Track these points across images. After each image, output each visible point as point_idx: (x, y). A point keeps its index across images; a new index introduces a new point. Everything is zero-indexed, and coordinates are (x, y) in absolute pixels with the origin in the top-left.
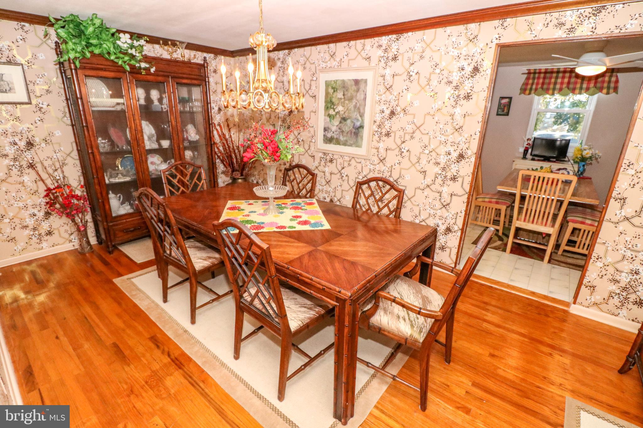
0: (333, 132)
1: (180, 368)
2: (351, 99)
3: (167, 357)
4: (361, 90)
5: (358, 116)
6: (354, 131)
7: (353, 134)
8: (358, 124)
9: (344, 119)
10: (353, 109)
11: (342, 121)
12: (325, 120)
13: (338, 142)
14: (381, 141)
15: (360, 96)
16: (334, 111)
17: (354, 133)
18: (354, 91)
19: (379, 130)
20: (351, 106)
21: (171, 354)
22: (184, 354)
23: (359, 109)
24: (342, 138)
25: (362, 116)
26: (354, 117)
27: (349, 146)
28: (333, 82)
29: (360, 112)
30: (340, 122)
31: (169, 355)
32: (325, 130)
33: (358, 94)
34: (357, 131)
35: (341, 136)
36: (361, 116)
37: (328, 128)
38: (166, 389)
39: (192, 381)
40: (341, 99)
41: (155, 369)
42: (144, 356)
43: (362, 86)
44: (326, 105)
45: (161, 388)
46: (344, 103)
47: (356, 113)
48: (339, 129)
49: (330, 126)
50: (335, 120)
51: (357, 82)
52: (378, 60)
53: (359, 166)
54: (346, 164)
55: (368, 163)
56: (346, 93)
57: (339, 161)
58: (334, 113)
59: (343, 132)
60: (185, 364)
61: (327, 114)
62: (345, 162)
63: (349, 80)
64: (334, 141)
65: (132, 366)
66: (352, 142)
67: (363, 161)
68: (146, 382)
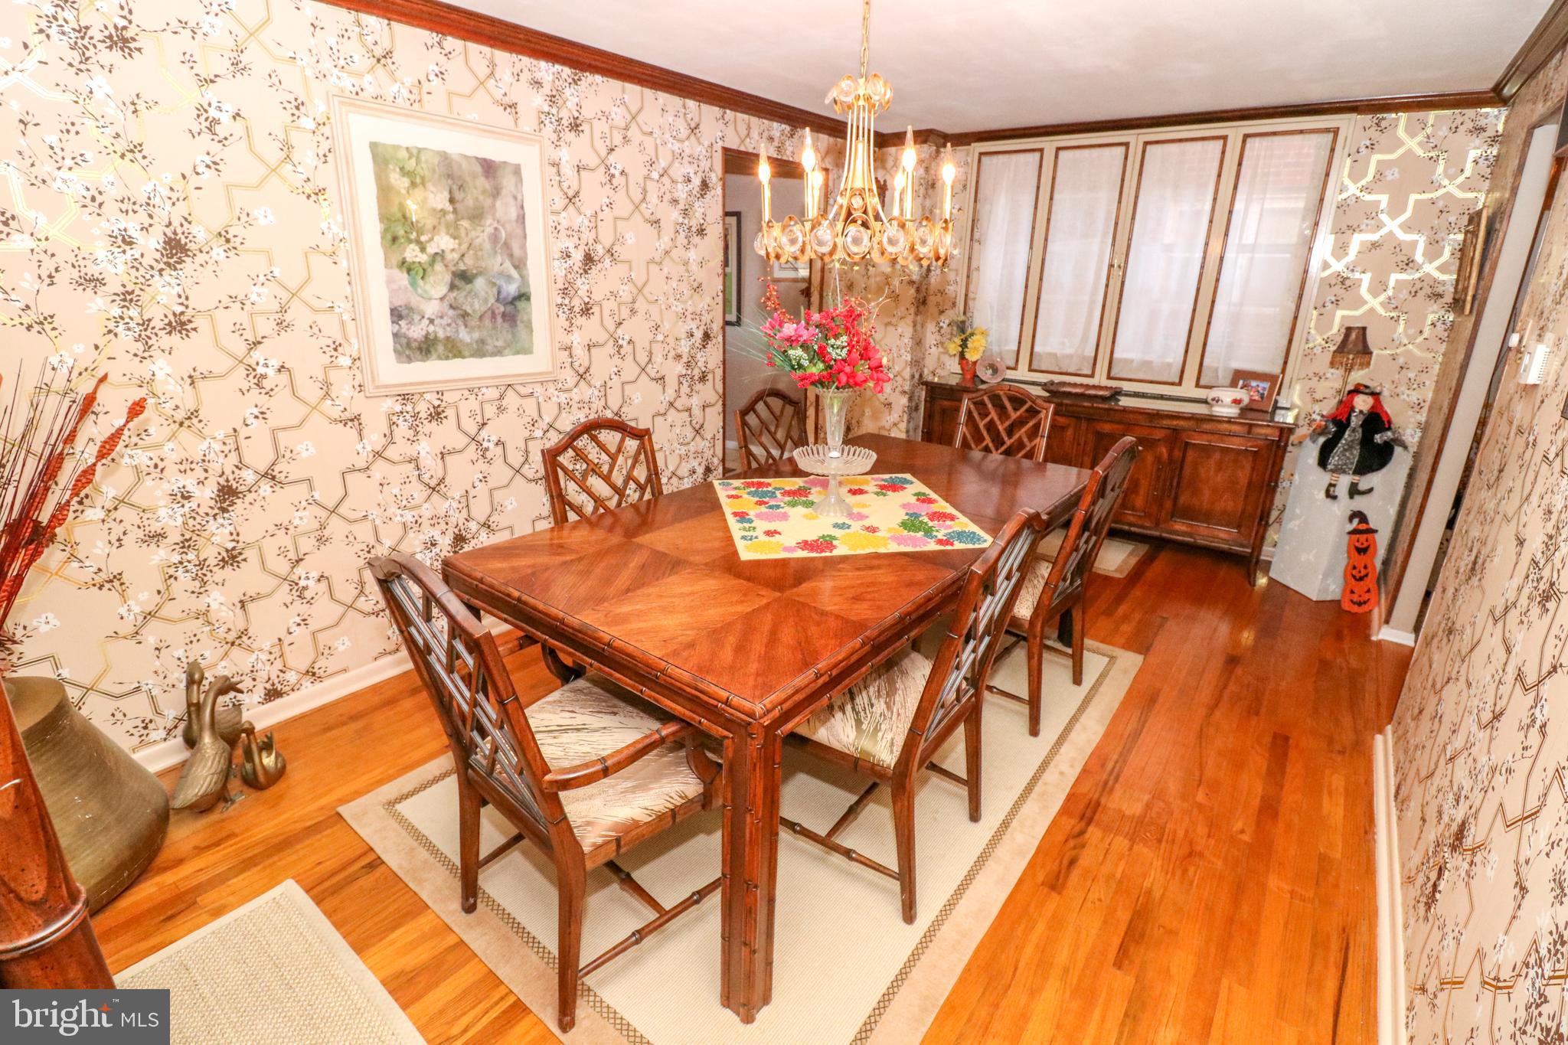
0: (431, 321)
1: (1098, 804)
2: (477, 216)
3: (1087, 836)
4: (504, 192)
5: (508, 265)
6: (502, 309)
7: (499, 320)
8: (512, 289)
9: (463, 277)
10: (487, 246)
11: (457, 282)
12: (390, 281)
13: (454, 350)
14: (574, 328)
15: (505, 209)
16: (423, 250)
17: (504, 315)
18: (484, 192)
19: (567, 302)
20: (482, 236)
21: (1077, 829)
22: (1065, 811)
23: (507, 245)
24: (464, 335)
25: (520, 265)
26: (497, 268)
27: (493, 354)
28: (404, 154)
29: (511, 256)
30: (453, 287)
31: (1082, 833)
32: (397, 315)
33: (498, 204)
34: (509, 308)
35: (462, 328)
36: (516, 267)
37: (410, 309)
38: (1148, 806)
39: (1112, 778)
40: (443, 212)
41: (1126, 842)
42: (1111, 876)
43: (508, 182)
44: (386, 231)
45: (1154, 815)
46: (457, 228)
47: (499, 259)
48: (451, 307)
49: (415, 301)
50: (431, 279)
51: (489, 168)
52: (536, 122)
53: (530, 405)
54: (490, 411)
55: (552, 390)
56: (458, 196)
57: (465, 408)
58: (423, 258)
59: (465, 315)
60: (1085, 801)
61: (395, 259)
62: (487, 406)
63: (466, 157)
64: (441, 348)
65: (1147, 884)
66: (500, 343)
67: (539, 390)
68: (1160, 841)
